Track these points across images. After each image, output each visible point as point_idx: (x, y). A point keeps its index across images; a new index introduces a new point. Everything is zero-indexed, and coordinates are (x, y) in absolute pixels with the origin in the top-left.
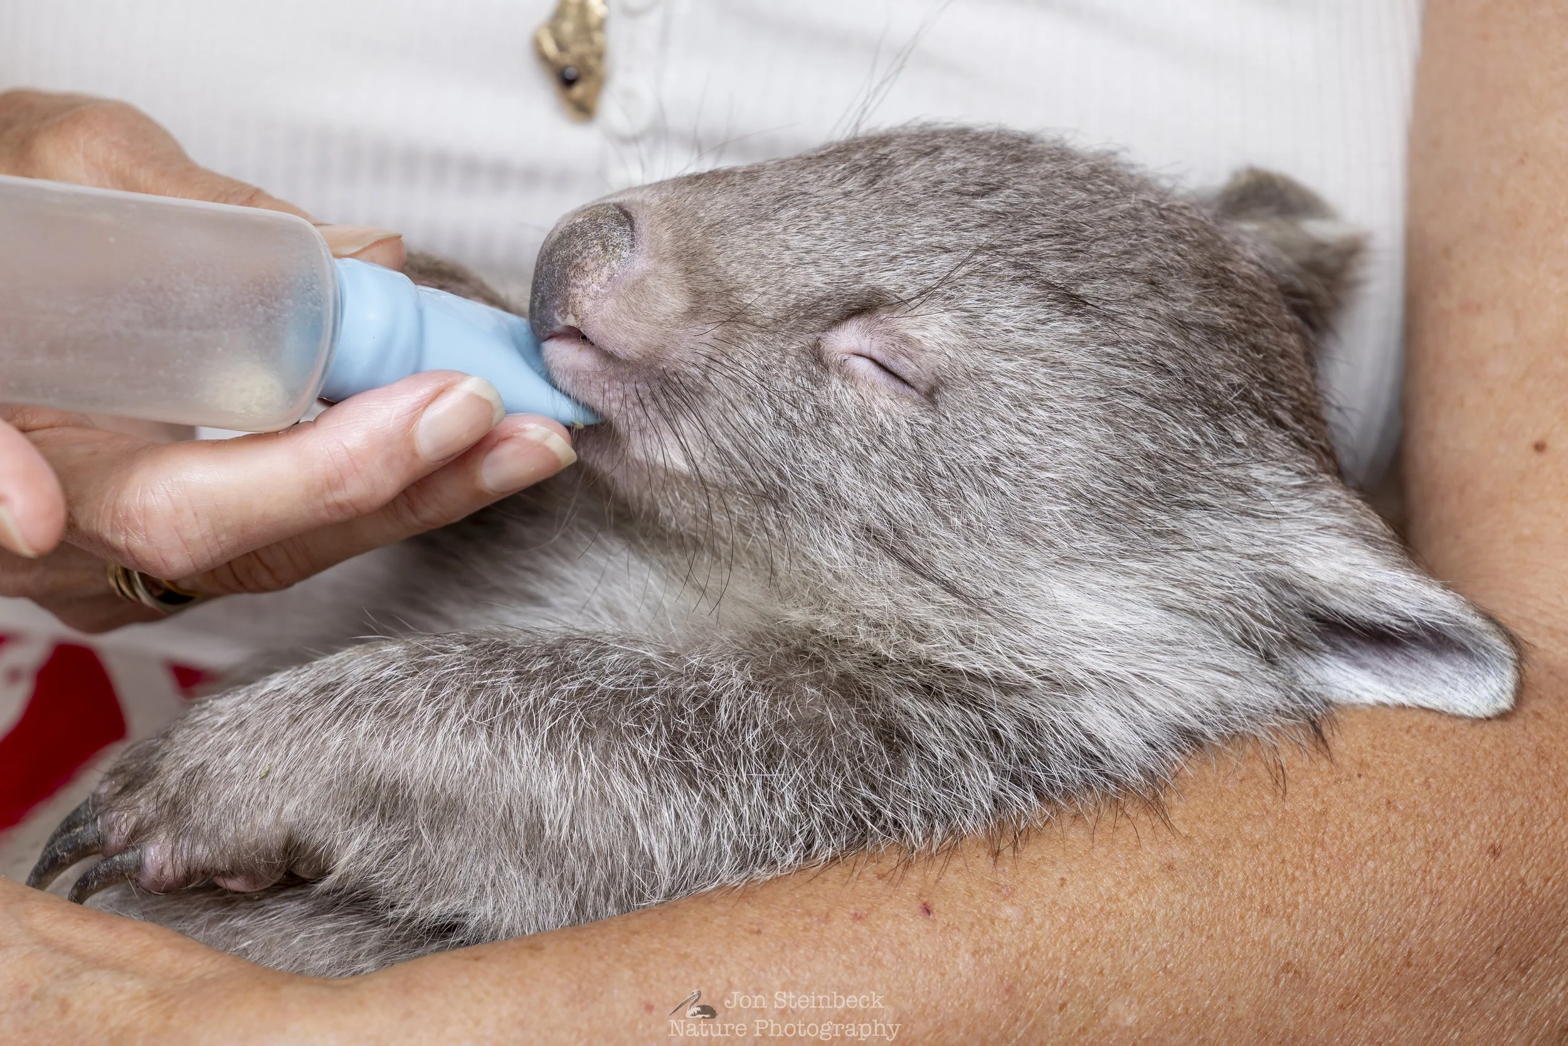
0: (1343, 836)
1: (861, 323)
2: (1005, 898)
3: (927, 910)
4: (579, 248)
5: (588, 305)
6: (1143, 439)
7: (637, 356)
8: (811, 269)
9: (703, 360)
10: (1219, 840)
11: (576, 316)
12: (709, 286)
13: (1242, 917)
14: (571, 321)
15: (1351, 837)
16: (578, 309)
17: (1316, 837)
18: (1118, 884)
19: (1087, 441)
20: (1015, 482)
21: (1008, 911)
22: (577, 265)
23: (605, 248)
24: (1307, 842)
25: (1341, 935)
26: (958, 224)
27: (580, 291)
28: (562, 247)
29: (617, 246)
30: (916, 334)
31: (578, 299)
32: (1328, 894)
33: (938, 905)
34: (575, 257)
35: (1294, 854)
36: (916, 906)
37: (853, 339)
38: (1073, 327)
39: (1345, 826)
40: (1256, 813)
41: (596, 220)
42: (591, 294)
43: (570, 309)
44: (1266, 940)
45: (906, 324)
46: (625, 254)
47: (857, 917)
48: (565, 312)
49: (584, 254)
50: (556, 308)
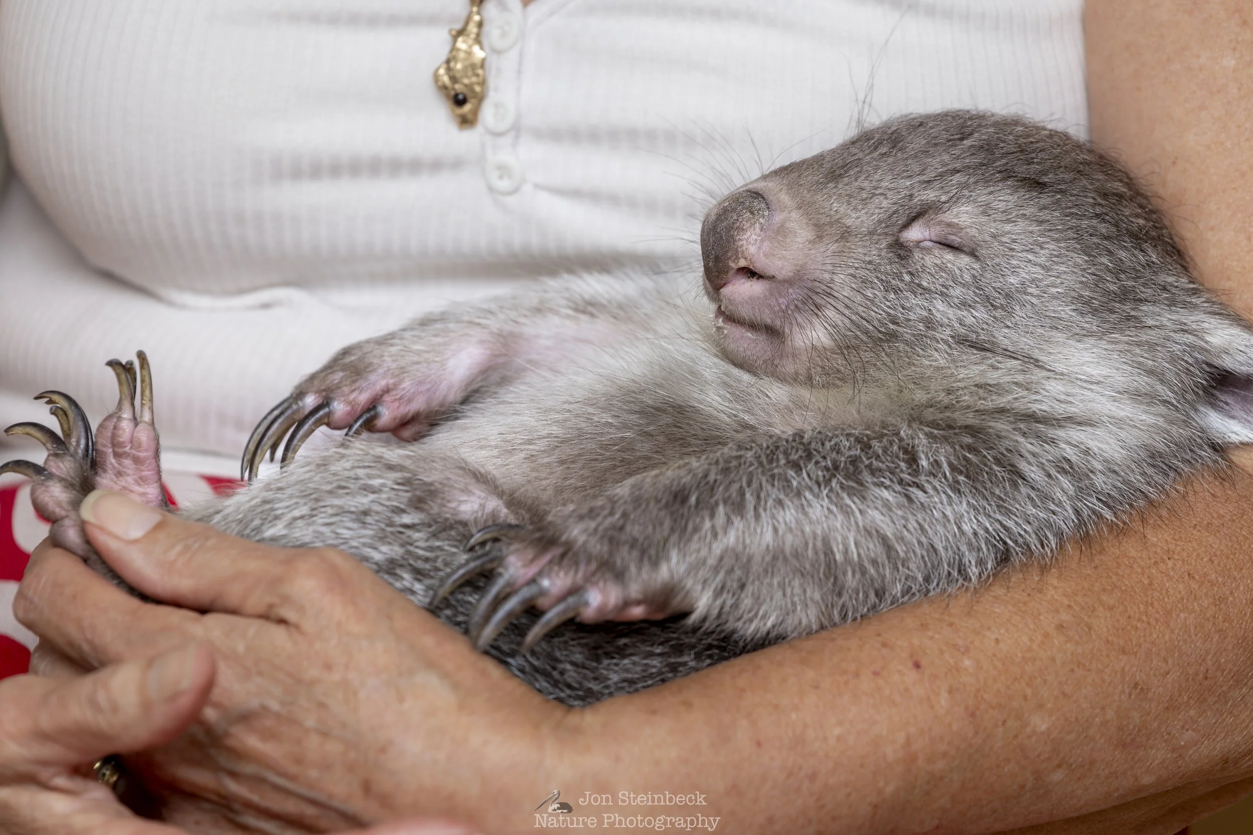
0: (1164, 599)
1: (920, 223)
2: (963, 654)
3: (917, 666)
4: (735, 218)
5: (752, 249)
6: (1104, 260)
7: (791, 274)
8: (882, 198)
9: (830, 268)
10: (1089, 607)
11: (746, 258)
12: (824, 220)
13: (1108, 656)
14: (742, 263)
15: (1169, 598)
16: (746, 254)
17: (1147, 601)
18: (1031, 640)
19: (1076, 265)
20: (1038, 297)
21: (967, 663)
22: (738, 228)
23: (752, 213)
24: (1142, 603)
25: (1167, 662)
26: (959, 156)
27: (744, 242)
28: (722, 221)
29: (759, 210)
30: (956, 221)
31: (744, 248)
32: (1158, 637)
33: (924, 662)
34: (733, 223)
35: (1135, 613)
36: (910, 664)
37: (919, 234)
38: (1045, 200)
39: (1164, 592)
40: (1109, 588)
41: (738, 200)
42: (753, 242)
43: (740, 255)
44: (1123, 669)
45: (948, 217)
46: (766, 213)
47: (876, 674)
48: (738, 258)
49: (740, 220)
50: (729, 258)
